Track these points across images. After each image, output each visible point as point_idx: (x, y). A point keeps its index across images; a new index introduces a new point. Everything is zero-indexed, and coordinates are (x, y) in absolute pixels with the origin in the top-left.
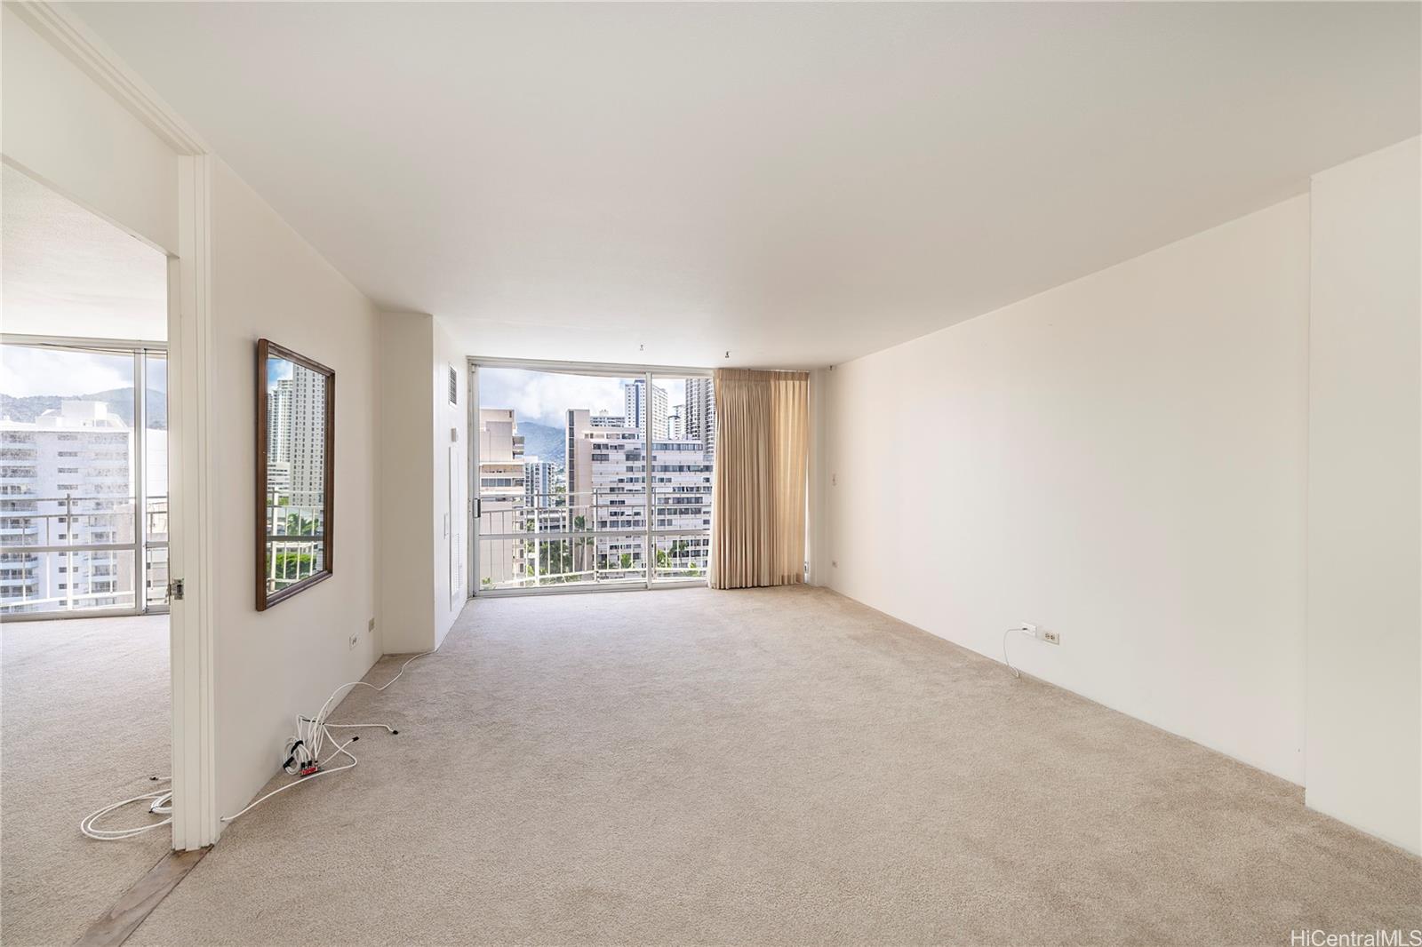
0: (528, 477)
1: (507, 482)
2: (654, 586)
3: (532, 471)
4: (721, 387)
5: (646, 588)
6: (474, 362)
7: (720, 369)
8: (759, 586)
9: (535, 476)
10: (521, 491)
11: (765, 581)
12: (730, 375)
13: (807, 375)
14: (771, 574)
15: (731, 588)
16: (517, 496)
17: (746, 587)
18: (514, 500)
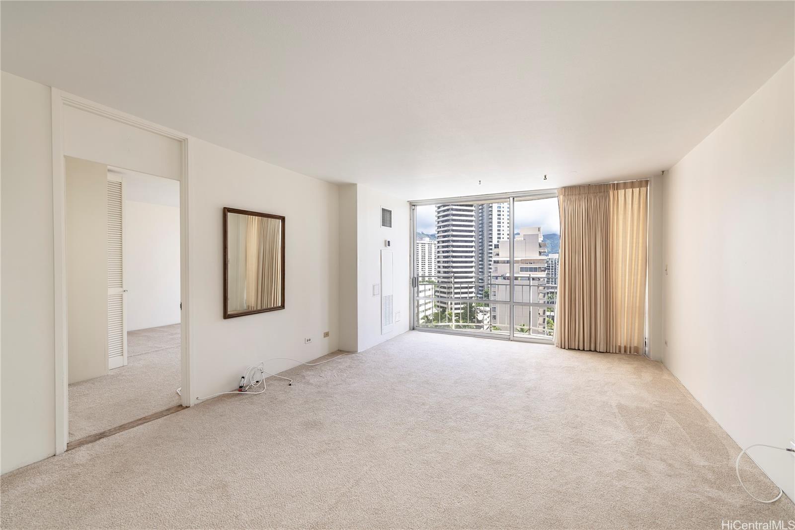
0: (552, 267)
1: (535, 270)
2: (515, 339)
3: (555, 263)
4: (564, 201)
5: (509, 339)
6: (413, 204)
7: (565, 188)
8: (595, 351)
9: (557, 266)
10: (543, 275)
11: (601, 347)
12: (571, 191)
13: (647, 182)
14: (607, 342)
15: (569, 349)
16: (541, 278)
17: (584, 350)
18: (539, 280)
